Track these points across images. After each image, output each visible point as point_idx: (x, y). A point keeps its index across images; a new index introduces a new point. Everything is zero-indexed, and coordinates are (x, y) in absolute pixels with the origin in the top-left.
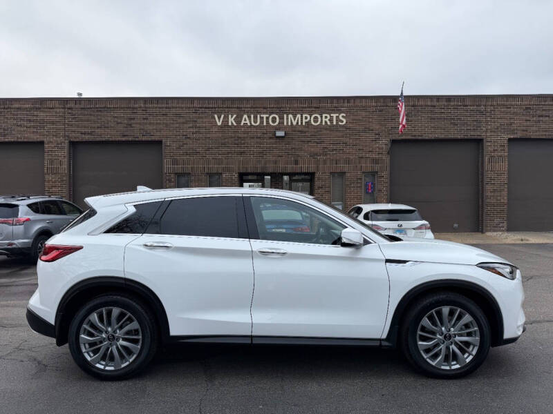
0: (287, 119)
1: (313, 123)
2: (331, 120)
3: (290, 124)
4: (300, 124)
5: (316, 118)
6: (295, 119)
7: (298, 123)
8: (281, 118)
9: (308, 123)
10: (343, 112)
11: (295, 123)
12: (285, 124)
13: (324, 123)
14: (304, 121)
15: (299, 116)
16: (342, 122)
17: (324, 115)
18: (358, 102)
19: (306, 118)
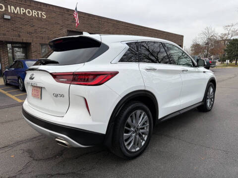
0: (11, 8)
1: (27, 14)
2: (38, 14)
3: (12, 12)
4: (19, 13)
5: (28, 11)
6: (16, 10)
7: (18, 12)
8: (6, 7)
9: (24, 14)
10: (44, 12)
11: (16, 12)
12: (9, 11)
13: (34, 15)
14: (22, 12)
15: (18, 8)
16: (44, 16)
17: (33, 11)
18: (51, 8)
19: (23, 10)
